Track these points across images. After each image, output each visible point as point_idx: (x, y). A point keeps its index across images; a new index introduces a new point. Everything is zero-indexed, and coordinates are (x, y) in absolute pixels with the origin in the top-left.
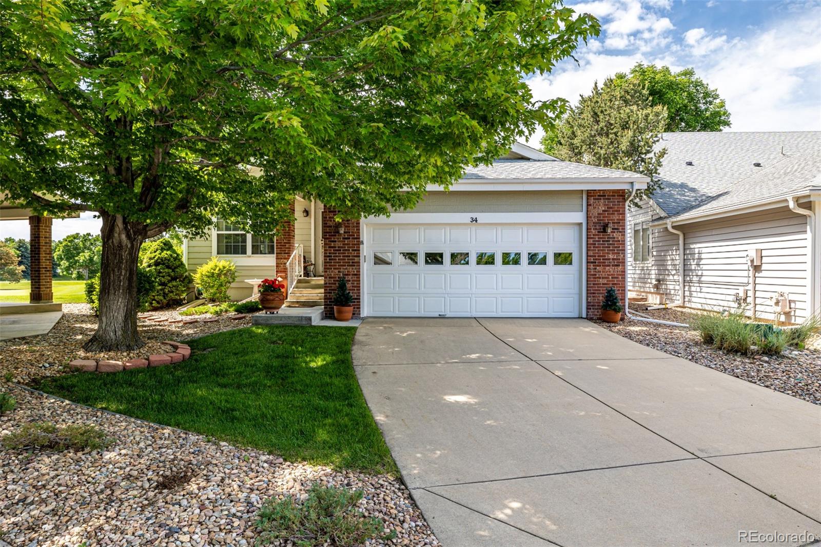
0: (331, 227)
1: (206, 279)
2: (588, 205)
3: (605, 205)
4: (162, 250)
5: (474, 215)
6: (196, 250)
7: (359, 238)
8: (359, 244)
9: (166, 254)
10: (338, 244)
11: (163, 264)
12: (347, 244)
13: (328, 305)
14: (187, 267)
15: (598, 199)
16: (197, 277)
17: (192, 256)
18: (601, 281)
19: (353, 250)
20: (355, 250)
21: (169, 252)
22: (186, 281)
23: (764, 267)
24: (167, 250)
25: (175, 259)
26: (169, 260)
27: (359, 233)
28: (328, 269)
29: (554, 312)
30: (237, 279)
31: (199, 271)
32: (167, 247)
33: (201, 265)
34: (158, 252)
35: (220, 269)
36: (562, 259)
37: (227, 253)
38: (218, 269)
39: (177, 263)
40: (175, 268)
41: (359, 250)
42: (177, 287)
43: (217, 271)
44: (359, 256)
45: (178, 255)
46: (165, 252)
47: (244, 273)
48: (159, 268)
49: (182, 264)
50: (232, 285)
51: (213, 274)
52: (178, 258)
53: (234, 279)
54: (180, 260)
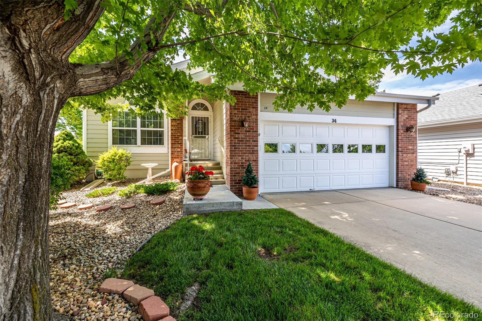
0: (235, 121)
1: (106, 163)
2: (398, 114)
3: (407, 114)
4: (64, 140)
5: (334, 117)
6: (93, 141)
7: (257, 131)
8: (257, 136)
9: (67, 143)
10: (241, 136)
11: (66, 152)
12: (249, 136)
13: (234, 186)
14: (86, 154)
15: (404, 110)
16: (99, 162)
17: (90, 145)
18: (406, 163)
19: (253, 141)
20: (255, 141)
21: (71, 142)
22: (87, 165)
23: (476, 154)
24: (69, 140)
25: (77, 148)
26: (71, 149)
27: (257, 127)
28: (233, 156)
29: (376, 184)
30: (131, 163)
31: (100, 157)
32: (69, 138)
33: (102, 152)
34: (61, 141)
35: (119, 157)
36: (380, 149)
37: (120, 144)
38: (117, 156)
39: (79, 151)
40: (77, 155)
41: (257, 141)
42: (79, 170)
43: (117, 158)
44: (257, 146)
45: (79, 144)
46: (67, 142)
47: (137, 158)
48: (61, 155)
49: (83, 152)
50: (128, 168)
51: (114, 160)
52: (79, 147)
53: (129, 163)
54: (81, 148)
